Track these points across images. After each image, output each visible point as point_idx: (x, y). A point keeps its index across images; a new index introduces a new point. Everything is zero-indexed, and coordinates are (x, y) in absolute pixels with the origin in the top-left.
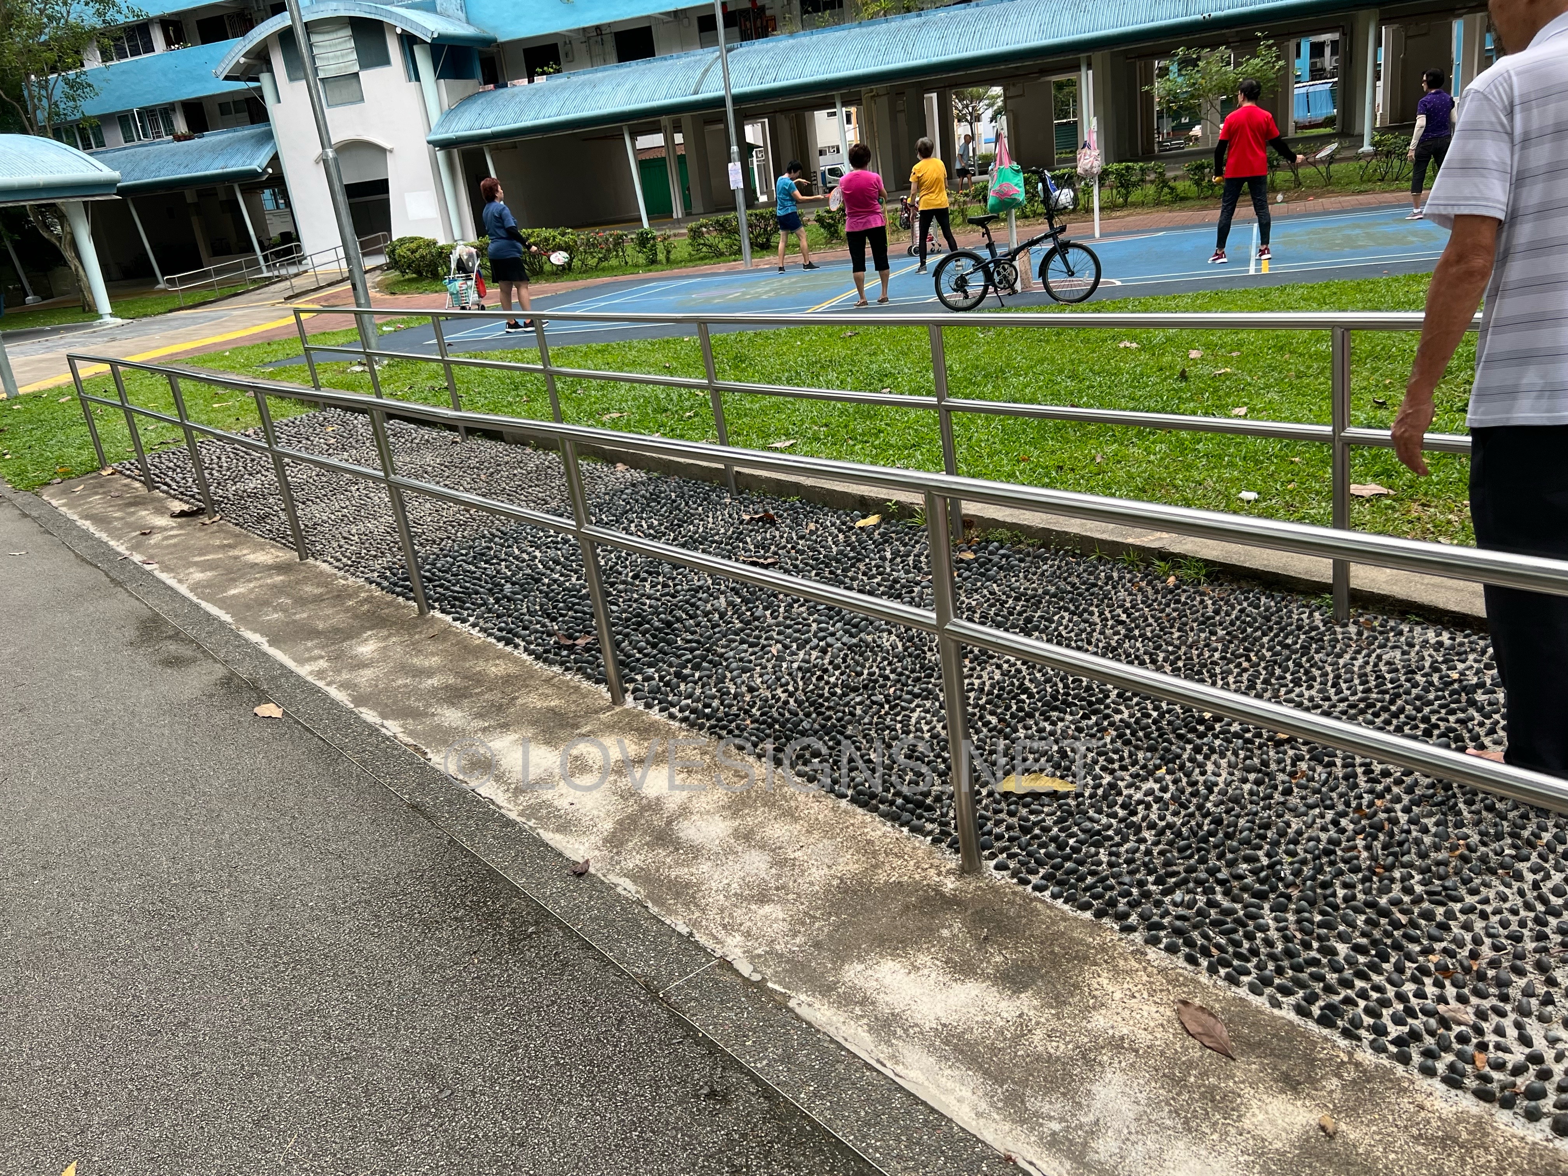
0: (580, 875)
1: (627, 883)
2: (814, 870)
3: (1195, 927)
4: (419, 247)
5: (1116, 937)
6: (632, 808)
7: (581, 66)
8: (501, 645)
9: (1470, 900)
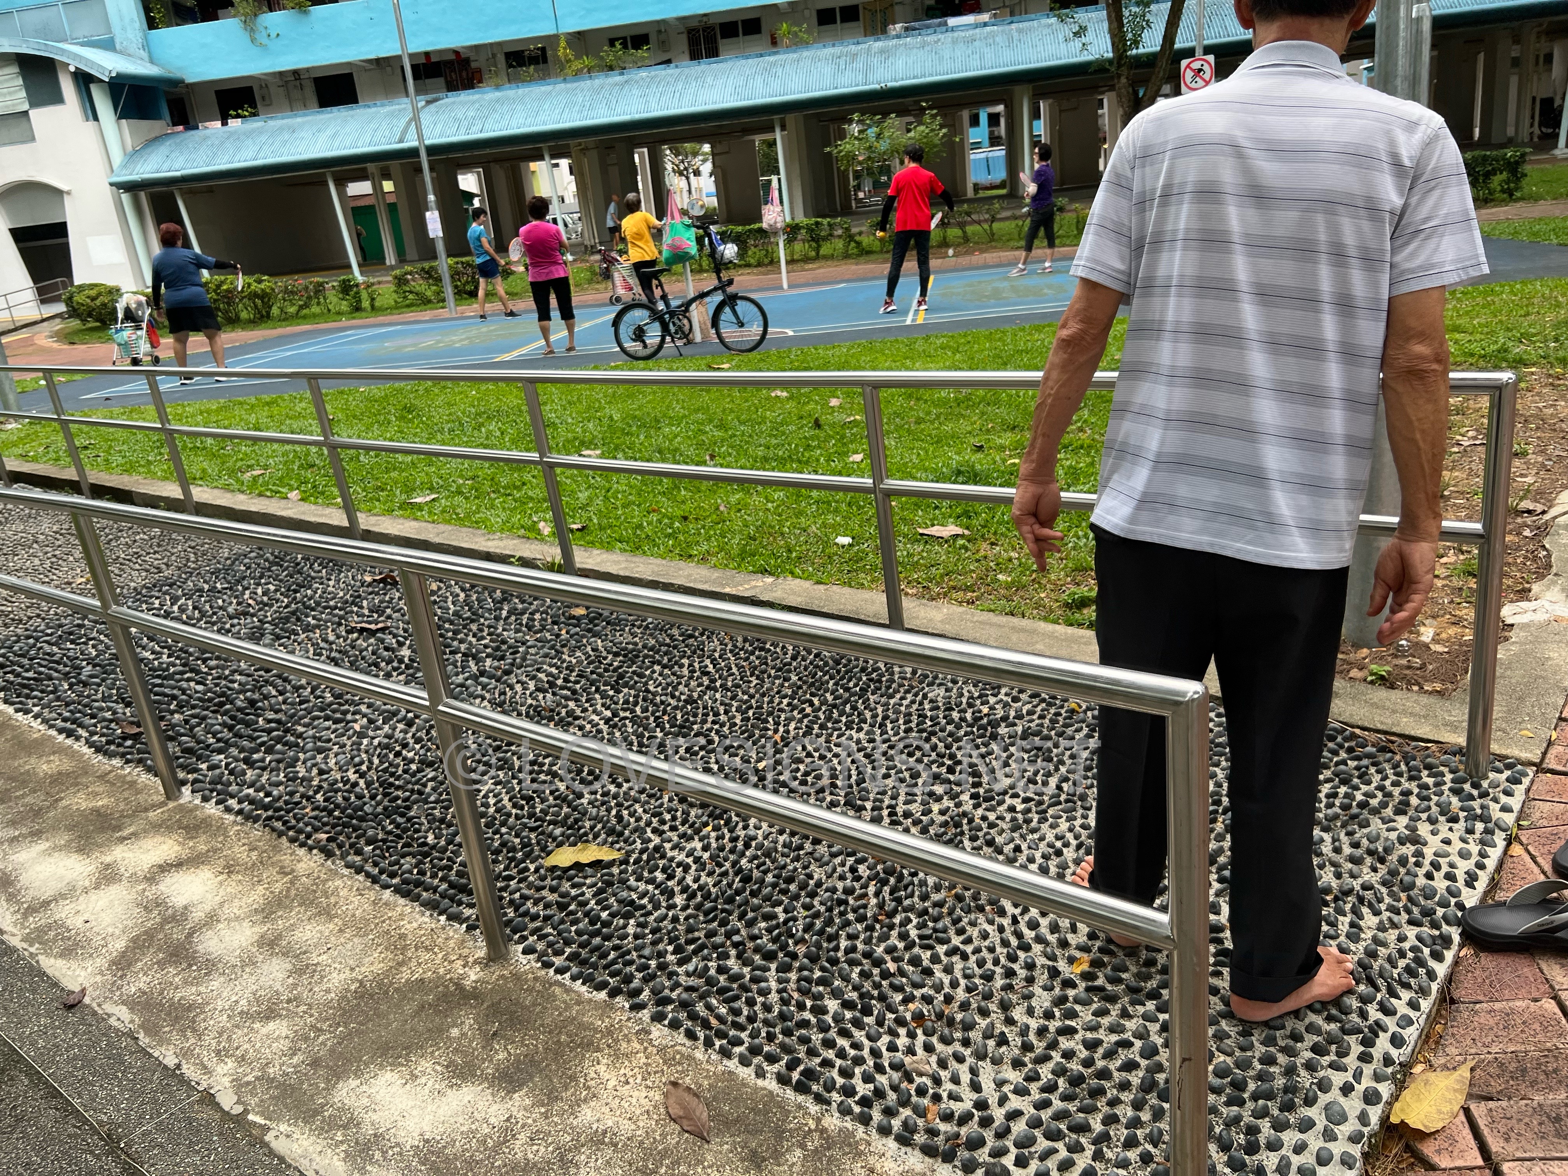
0: (70, 1007)
1: (123, 1012)
2: (335, 975)
3: (702, 997)
4: (99, 294)
5: (627, 1015)
6: (155, 918)
7: (280, 110)
8: (61, 738)
9: (956, 941)
